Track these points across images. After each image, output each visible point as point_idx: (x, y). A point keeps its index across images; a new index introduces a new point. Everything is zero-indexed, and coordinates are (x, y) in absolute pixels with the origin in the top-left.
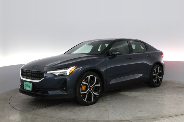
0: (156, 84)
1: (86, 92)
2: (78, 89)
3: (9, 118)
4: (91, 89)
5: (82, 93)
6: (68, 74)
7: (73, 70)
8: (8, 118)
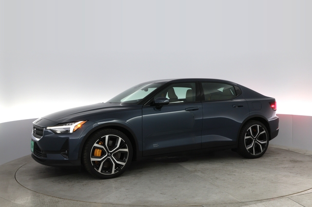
0: (253, 153)
1: (100, 160)
2: (85, 154)
3: (15, 202)
4: (111, 156)
5: (92, 159)
6: (71, 131)
7: (79, 126)
8: (13, 201)
